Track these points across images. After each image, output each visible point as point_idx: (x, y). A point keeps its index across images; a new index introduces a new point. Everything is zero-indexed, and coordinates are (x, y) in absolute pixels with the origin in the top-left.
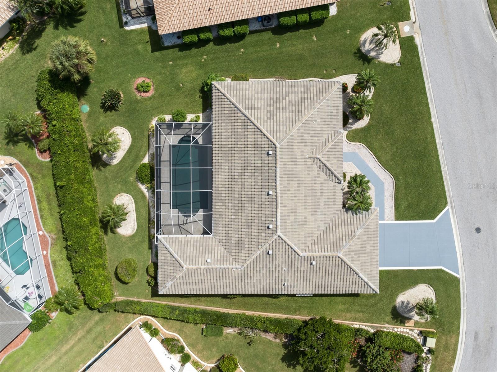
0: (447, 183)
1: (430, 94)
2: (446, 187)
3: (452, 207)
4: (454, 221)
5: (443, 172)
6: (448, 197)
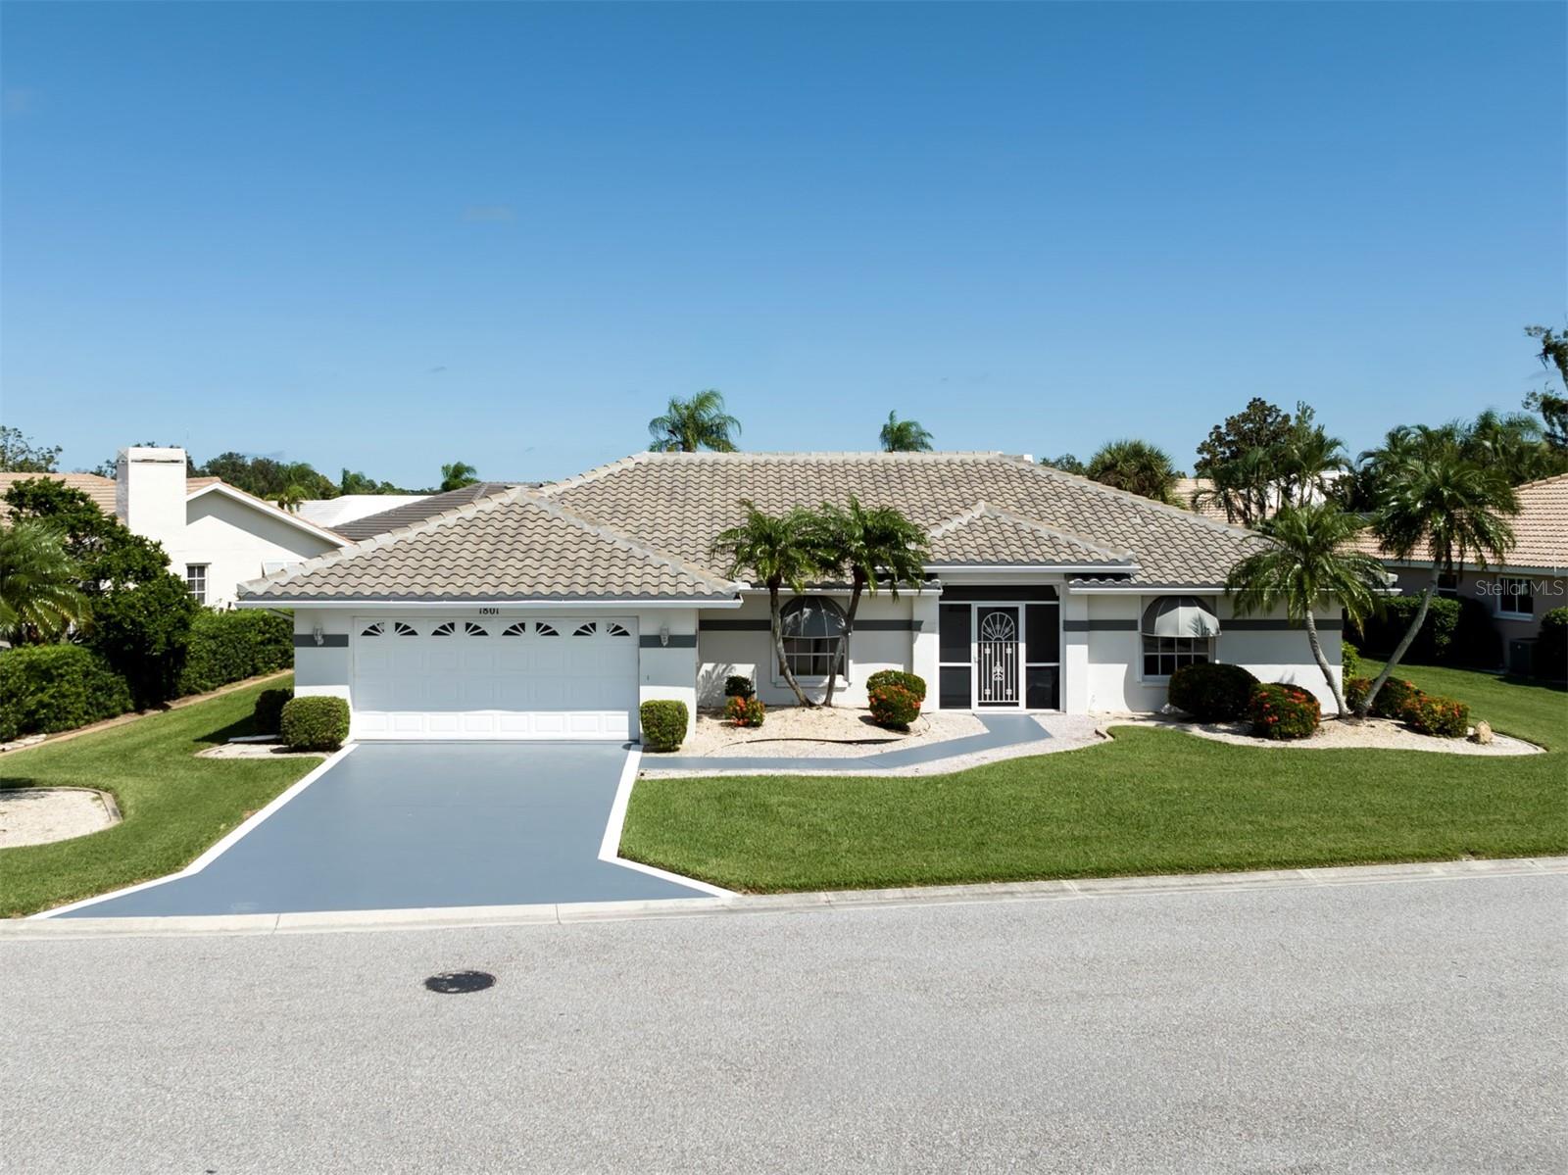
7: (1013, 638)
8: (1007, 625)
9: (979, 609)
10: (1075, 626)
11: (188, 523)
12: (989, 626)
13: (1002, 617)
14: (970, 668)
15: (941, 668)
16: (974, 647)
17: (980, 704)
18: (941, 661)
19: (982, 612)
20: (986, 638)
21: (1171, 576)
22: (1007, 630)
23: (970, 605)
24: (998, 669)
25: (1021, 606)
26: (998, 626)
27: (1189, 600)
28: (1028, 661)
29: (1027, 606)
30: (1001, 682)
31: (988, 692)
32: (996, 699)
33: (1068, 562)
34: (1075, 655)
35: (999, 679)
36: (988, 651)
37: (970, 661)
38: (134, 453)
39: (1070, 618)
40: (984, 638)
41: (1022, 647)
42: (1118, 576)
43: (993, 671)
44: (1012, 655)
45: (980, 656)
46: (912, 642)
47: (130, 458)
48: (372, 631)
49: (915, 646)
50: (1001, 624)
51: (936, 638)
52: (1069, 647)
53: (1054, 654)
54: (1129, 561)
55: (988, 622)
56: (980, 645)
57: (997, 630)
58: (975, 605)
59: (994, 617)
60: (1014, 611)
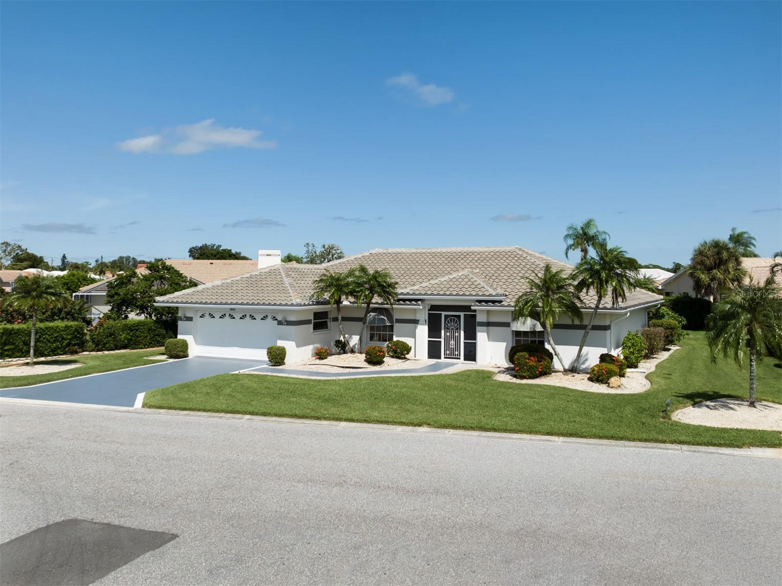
7: (458, 329)
8: (456, 323)
9: (445, 315)
10: (482, 324)
12: (449, 323)
13: (454, 319)
14: (440, 341)
15: (429, 341)
16: (443, 332)
17: (445, 358)
18: (429, 337)
19: (446, 317)
20: (447, 329)
22: (456, 325)
23: (441, 314)
24: (452, 342)
25: (462, 314)
26: (452, 323)
28: (465, 339)
29: (465, 315)
30: (453, 348)
31: (448, 352)
32: (451, 356)
33: (477, 295)
34: (482, 337)
35: (452, 347)
36: (448, 334)
37: (441, 338)
39: (480, 320)
40: (447, 328)
41: (462, 333)
43: (450, 343)
44: (458, 336)
45: (445, 336)
46: (416, 328)
48: (202, 316)
49: (417, 330)
50: (454, 322)
51: (427, 327)
52: (479, 334)
53: (474, 337)
54: (501, 295)
55: (448, 321)
56: (445, 331)
57: (452, 325)
58: (444, 313)
59: (451, 319)
60: (459, 317)
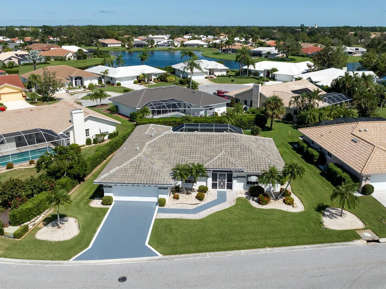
0: (190, 257)
1: (298, 249)
2: (186, 255)
3: (160, 259)
4: (142, 261)
5: (204, 254)
6: (173, 256)
11: (85, 122)
13: (223, 175)
14: (217, 183)
15: (212, 183)
16: (218, 180)
17: (219, 189)
19: (219, 174)
21: (251, 171)
22: (224, 177)
23: (217, 173)
24: (222, 183)
25: (226, 173)
27: (254, 175)
28: (227, 182)
30: (222, 185)
31: (220, 187)
33: (236, 169)
34: (235, 182)
36: (220, 180)
38: (73, 112)
39: (234, 176)
40: (220, 178)
41: (226, 180)
42: (242, 171)
44: (224, 181)
46: (207, 179)
47: (73, 113)
49: (208, 180)
51: (211, 178)
52: (234, 181)
53: (231, 181)
54: (243, 169)
57: (222, 177)
58: (218, 173)
59: (221, 175)
60: (225, 174)
